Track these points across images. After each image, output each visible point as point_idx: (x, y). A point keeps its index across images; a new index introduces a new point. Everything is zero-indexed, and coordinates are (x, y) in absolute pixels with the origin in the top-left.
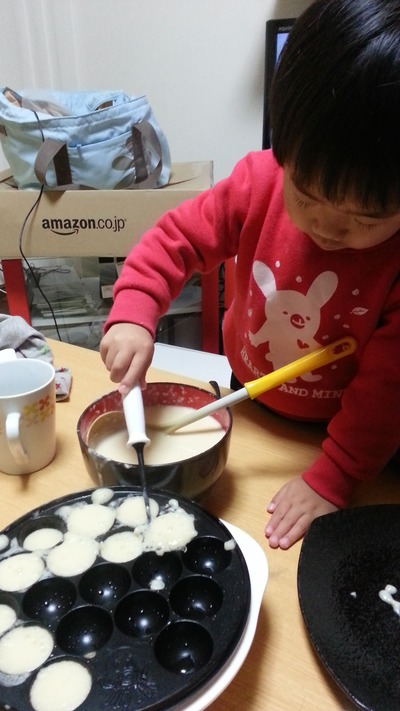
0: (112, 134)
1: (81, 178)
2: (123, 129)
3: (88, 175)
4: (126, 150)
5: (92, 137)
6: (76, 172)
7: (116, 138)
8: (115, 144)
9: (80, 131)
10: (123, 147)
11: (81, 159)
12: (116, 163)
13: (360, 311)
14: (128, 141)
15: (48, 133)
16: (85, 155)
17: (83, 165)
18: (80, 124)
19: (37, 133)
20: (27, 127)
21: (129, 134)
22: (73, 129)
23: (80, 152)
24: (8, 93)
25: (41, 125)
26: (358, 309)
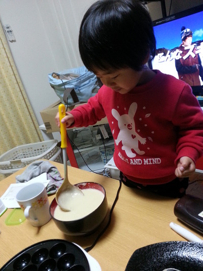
0: (90, 81)
1: (81, 99)
2: (94, 78)
3: (84, 97)
4: (96, 85)
5: (83, 84)
6: (79, 97)
7: (91, 82)
8: (92, 85)
9: (77, 83)
10: (95, 85)
11: (80, 92)
12: (93, 91)
13: (148, 115)
14: (96, 82)
15: (67, 86)
16: (81, 91)
17: (81, 94)
18: (77, 81)
19: (63, 87)
20: (60, 85)
21: (96, 80)
22: (75, 83)
23: (79, 90)
24: (54, 75)
25: (64, 84)
26: (147, 115)
